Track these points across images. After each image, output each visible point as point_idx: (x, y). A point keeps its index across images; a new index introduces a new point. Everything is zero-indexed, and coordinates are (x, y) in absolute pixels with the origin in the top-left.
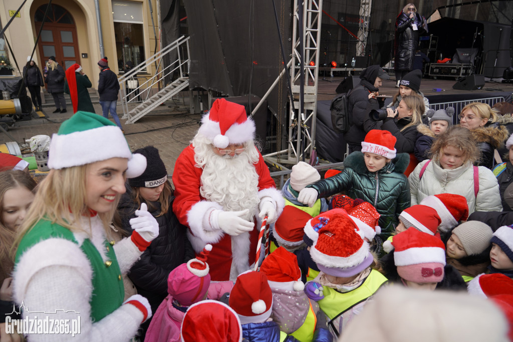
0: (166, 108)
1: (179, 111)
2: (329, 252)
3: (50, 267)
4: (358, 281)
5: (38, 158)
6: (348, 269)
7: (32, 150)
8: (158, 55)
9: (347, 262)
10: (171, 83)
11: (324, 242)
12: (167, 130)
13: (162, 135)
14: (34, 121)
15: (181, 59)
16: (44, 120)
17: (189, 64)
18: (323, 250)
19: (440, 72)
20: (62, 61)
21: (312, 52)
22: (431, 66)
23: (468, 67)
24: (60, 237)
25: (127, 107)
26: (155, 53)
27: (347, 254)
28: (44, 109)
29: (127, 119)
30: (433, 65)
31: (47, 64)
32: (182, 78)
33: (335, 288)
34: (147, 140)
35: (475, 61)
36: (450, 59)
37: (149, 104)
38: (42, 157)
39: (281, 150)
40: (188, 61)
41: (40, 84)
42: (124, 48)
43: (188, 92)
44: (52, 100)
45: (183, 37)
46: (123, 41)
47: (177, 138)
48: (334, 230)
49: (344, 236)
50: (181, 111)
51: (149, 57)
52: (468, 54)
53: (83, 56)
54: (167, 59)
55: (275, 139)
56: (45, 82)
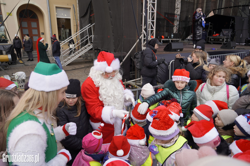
0: (82, 58)
1: (88, 60)
2: (158, 128)
3: (29, 135)
4: (173, 142)
5: (19, 83)
6: (168, 136)
7: (16, 79)
8: (78, 33)
9: (167, 133)
10: (84, 46)
11: (155, 123)
12: (82, 69)
13: (79, 72)
14: (18, 65)
15: (89, 35)
16: (23, 64)
17: (93, 38)
18: (155, 127)
19: (214, 40)
20: (32, 37)
21: (152, 31)
22: (210, 37)
23: (228, 38)
24: (33, 120)
25: (63, 58)
26: (76, 32)
27: (166, 129)
28: (23, 59)
29: (63, 64)
30: (211, 37)
31: (25, 38)
32: (89, 44)
33: (162, 145)
34: (72, 74)
35: (231, 35)
36: (219, 34)
37: (73, 57)
38: (21, 82)
39: (137, 78)
40: (93, 36)
41: (21, 47)
42: (62, 30)
43: (92, 51)
44: (27, 55)
45: (90, 24)
46: (61, 26)
47: (87, 73)
48: (160, 117)
49: (165, 120)
50: (89, 60)
51: (73, 34)
52: (227, 32)
53: (42, 34)
54: (82, 35)
55: (134, 73)
56: (23, 46)
